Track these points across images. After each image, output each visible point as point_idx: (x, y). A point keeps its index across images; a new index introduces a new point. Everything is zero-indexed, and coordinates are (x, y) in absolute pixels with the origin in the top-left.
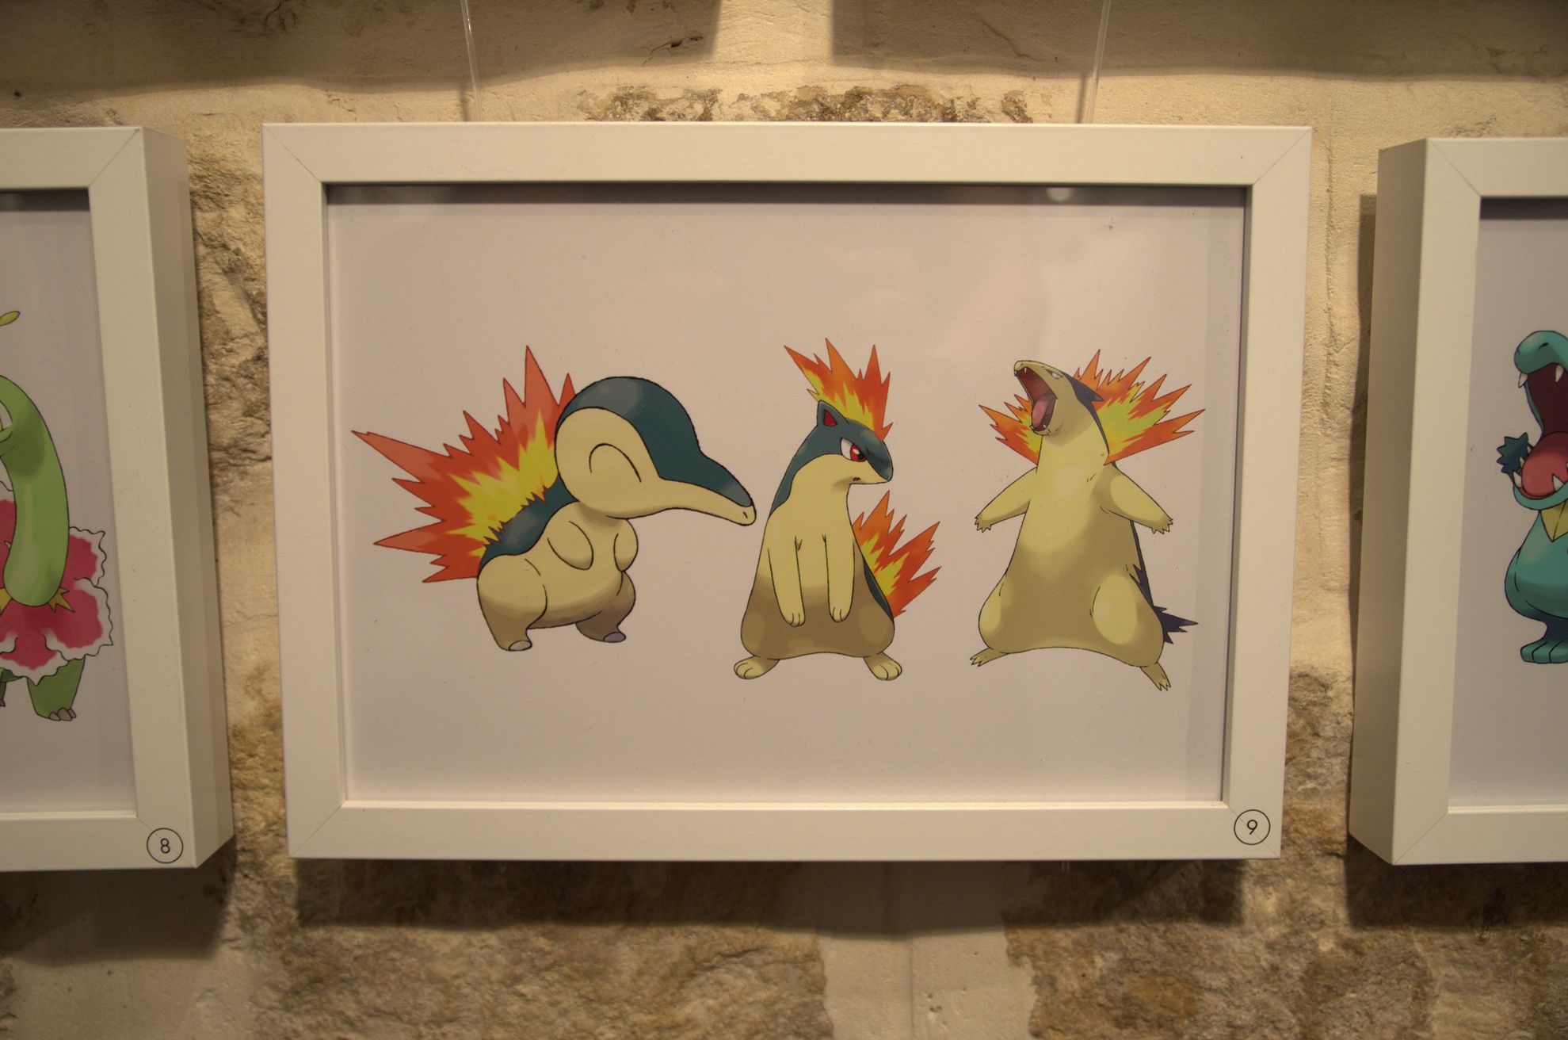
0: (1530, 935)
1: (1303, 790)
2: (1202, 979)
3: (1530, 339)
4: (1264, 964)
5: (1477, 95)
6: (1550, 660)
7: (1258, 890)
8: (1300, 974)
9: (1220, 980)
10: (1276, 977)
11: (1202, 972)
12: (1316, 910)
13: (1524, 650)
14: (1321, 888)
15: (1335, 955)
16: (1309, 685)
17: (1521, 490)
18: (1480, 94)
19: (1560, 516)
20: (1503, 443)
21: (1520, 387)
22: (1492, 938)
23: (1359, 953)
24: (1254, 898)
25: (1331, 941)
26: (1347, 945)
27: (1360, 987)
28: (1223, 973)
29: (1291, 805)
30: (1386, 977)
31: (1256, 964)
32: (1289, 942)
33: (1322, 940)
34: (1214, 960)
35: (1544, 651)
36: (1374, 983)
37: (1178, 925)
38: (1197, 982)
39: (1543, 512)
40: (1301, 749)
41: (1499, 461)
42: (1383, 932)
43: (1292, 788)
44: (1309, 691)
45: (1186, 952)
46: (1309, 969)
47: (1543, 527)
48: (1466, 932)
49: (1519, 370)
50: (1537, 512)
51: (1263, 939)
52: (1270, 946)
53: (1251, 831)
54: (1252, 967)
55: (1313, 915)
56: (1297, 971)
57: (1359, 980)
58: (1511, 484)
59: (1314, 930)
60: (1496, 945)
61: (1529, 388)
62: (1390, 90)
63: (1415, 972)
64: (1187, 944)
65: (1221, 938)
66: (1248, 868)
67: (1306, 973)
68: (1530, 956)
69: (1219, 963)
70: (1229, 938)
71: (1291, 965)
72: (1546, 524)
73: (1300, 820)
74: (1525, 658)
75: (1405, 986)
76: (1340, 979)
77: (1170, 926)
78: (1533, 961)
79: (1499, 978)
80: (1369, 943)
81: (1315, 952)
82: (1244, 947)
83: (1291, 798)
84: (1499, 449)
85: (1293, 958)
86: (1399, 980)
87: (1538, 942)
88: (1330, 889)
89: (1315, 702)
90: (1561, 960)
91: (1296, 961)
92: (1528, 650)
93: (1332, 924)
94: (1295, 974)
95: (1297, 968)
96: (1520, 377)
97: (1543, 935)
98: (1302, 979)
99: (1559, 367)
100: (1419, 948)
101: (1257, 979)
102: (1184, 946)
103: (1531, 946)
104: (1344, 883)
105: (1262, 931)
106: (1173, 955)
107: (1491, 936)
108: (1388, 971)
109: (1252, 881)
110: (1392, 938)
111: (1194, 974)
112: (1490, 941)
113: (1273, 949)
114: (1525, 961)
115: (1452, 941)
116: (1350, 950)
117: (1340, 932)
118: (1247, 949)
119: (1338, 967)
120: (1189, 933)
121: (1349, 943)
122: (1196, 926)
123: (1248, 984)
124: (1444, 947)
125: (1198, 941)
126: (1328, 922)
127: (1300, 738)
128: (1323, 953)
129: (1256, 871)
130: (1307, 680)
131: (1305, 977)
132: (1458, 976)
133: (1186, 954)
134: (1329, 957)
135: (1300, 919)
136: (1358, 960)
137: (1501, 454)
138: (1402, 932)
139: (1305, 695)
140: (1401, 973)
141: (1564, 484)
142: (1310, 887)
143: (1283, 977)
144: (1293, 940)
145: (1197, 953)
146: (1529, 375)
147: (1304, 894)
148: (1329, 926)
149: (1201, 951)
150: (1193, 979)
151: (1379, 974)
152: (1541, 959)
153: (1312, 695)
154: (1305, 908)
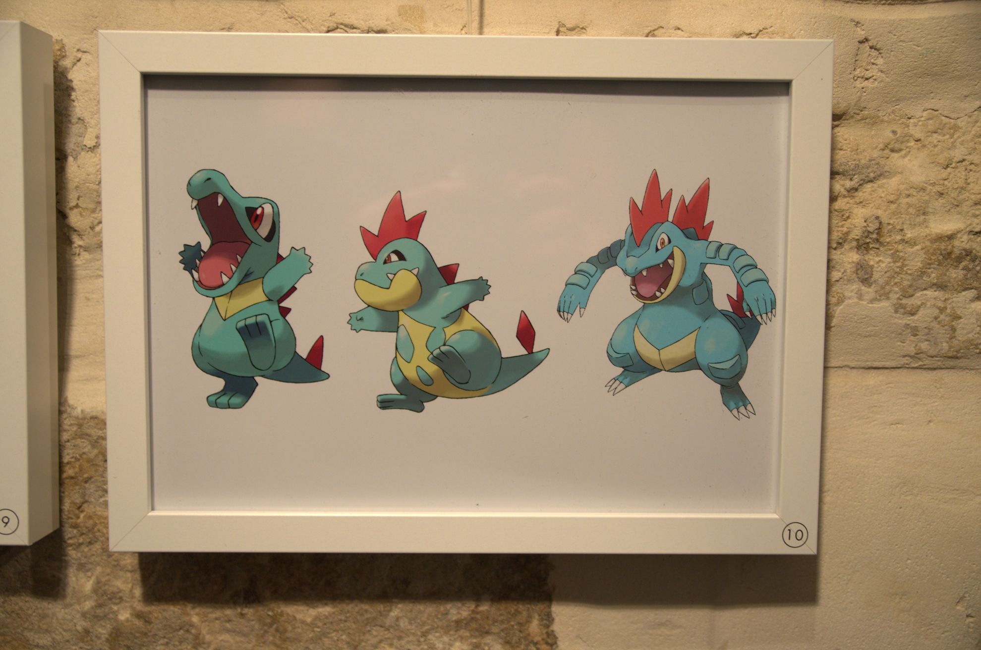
0: (273, 611)
1: (103, 501)
2: (32, 638)
3: (198, 175)
4: (79, 628)
5: (220, 9)
6: (229, 406)
7: (81, 575)
8: (107, 636)
9: (47, 639)
10: (89, 638)
11: (32, 634)
12: (115, 590)
13: (209, 398)
14: (121, 573)
15: (130, 623)
16: (97, 424)
17: (199, 283)
18: (223, 8)
19: (229, 302)
20: (183, 249)
21: (192, 209)
22: (250, 613)
23: (148, 622)
24: (77, 580)
25: (128, 612)
26: (139, 615)
27: (151, 647)
28: (48, 635)
29: (95, 512)
30: (170, 640)
31: (74, 628)
32: (95, 612)
33: (122, 612)
34: (41, 625)
35: (224, 400)
36: (162, 644)
37: (12, 598)
38: (28, 641)
39: (216, 299)
40: (96, 471)
41: (181, 262)
42: (166, 607)
43: (95, 499)
44: (98, 429)
45: (19, 618)
46: (112, 633)
47: (217, 310)
48: (231, 608)
49: (192, 197)
50: (211, 299)
51: (79, 609)
52: (84, 615)
53: (5, 524)
54: (70, 630)
55: (113, 593)
56: (105, 634)
57: (149, 641)
58: (191, 279)
59: (116, 604)
60: (252, 618)
61: (199, 210)
62: (159, 5)
63: (191, 636)
64: (20, 612)
65: (49, 609)
66: (70, 558)
67: (110, 635)
68: (275, 626)
69: (45, 627)
70: (56, 610)
71: (100, 630)
72: (218, 307)
73: (101, 523)
74: (210, 404)
75: (185, 647)
76: (135, 640)
77: (7, 599)
78: (277, 630)
79: (260, 643)
80: (156, 615)
81: (116, 620)
82: (66, 616)
83: (95, 507)
84: (180, 253)
85: (101, 625)
86: (181, 642)
87: (278, 616)
88: (129, 575)
89: (102, 436)
90: (296, 630)
91: (104, 626)
92: (213, 399)
93: (128, 600)
94: (103, 636)
95: (104, 632)
96: (192, 202)
97: (282, 612)
98: (107, 640)
99: (220, 195)
100: (195, 619)
101: (74, 639)
102: (18, 614)
103: (275, 619)
104: (139, 570)
105: (80, 604)
106: (9, 620)
107: (249, 611)
108: (171, 635)
109: (75, 568)
110: (172, 611)
111: (25, 634)
112: (248, 616)
113: (86, 618)
114: (272, 630)
115: (222, 615)
116: (141, 619)
117: (135, 606)
118: (68, 617)
119: (133, 631)
120: (21, 604)
121: (140, 614)
122: (27, 599)
123: (67, 643)
124: (217, 619)
125: (28, 610)
126: (124, 598)
127: (94, 463)
128: (121, 621)
129: (76, 560)
130: (96, 421)
131: (110, 639)
132: (232, 641)
133: (19, 620)
134: (125, 624)
135: (103, 595)
136: (148, 627)
137: (182, 256)
138: (179, 607)
139: (95, 432)
140: (180, 637)
141: (230, 279)
142: (112, 572)
143: (94, 638)
144: (99, 612)
145: (27, 619)
146: (198, 200)
147: (107, 577)
148: (126, 602)
149: (30, 617)
150: (25, 638)
151: (165, 637)
152: (281, 629)
153: (100, 432)
154: (106, 587)
